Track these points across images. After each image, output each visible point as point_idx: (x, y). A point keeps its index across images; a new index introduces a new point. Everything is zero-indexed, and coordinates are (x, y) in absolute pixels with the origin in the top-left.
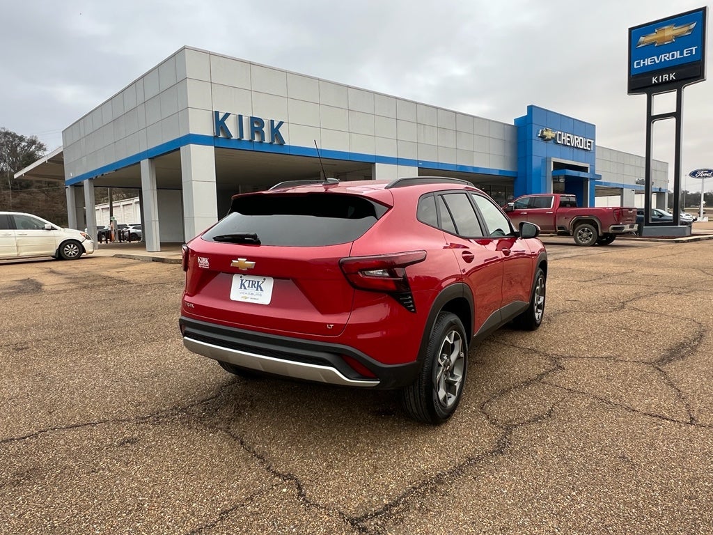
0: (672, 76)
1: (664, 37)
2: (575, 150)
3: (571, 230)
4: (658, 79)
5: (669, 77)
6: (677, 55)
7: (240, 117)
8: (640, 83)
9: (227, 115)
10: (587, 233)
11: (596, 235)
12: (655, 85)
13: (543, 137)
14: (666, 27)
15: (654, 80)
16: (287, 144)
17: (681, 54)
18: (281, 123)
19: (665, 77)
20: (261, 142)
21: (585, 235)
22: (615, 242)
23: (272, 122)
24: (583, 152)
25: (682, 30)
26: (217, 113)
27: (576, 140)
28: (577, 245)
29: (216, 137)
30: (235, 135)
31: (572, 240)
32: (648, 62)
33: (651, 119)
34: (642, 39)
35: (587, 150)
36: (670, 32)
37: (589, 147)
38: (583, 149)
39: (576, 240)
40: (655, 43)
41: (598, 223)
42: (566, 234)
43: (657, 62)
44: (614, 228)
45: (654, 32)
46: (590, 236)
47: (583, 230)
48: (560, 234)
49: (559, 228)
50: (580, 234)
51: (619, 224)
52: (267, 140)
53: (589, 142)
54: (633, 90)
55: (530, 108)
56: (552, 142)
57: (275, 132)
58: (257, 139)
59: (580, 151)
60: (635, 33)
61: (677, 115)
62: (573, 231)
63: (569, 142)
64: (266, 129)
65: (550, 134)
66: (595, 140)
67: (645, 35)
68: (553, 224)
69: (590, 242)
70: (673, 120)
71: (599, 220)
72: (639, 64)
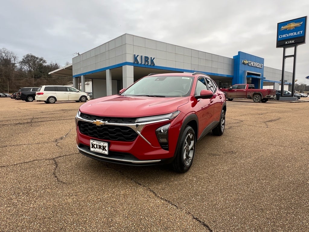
0: (293, 41)
1: (291, 27)
2: (256, 68)
3: (252, 97)
4: (288, 43)
5: (292, 42)
6: (295, 34)
7: (142, 56)
9: (138, 56)
10: (258, 98)
11: (261, 99)
13: (244, 63)
14: (291, 23)
15: (286, 43)
16: (155, 65)
17: (297, 33)
18: (154, 58)
19: (291, 42)
20: (147, 65)
21: (257, 98)
22: (268, 102)
23: (151, 58)
24: (259, 69)
25: (297, 25)
26: (135, 55)
27: (256, 64)
29: (134, 63)
30: (140, 62)
31: (252, 101)
32: (284, 36)
33: (285, 57)
34: (282, 27)
36: (293, 25)
37: (261, 67)
38: (259, 68)
39: (254, 101)
40: (287, 29)
41: (262, 95)
42: (250, 98)
43: (288, 36)
44: (267, 97)
45: (287, 25)
46: (259, 99)
49: (248, 96)
50: (255, 98)
51: (269, 95)
52: (150, 64)
53: (261, 65)
54: (278, 46)
55: (239, 52)
56: (247, 65)
57: (152, 61)
58: (146, 64)
59: (257, 68)
60: (280, 25)
61: (294, 56)
63: (254, 65)
64: (149, 60)
65: (246, 62)
66: (263, 64)
67: (283, 26)
68: (246, 95)
70: (293, 58)
71: (262, 94)
72: (281, 37)
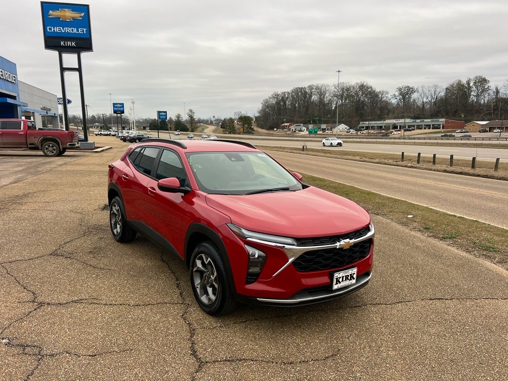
1: (66, 16)
2: (6, 82)
3: (40, 146)
4: (64, 43)
5: (72, 44)
6: (75, 30)
8: (52, 42)
10: (51, 147)
11: (58, 149)
12: (63, 46)
14: (66, 9)
15: (62, 43)
17: (78, 31)
19: (69, 43)
21: (50, 149)
22: (66, 153)
24: (11, 83)
25: (77, 15)
27: (6, 75)
28: (46, 156)
31: (41, 153)
32: (57, 29)
33: (63, 70)
34: (51, 12)
35: (13, 83)
36: (69, 14)
37: (15, 80)
38: (11, 82)
39: (44, 152)
40: (59, 18)
41: (59, 141)
42: (36, 149)
43: (63, 31)
44: (70, 145)
45: (59, 10)
46: (54, 150)
47: (49, 146)
48: (31, 149)
49: (30, 144)
50: (47, 149)
51: (72, 142)
53: (14, 77)
54: (47, 46)
59: (9, 83)
60: (45, 6)
61: (79, 70)
62: (42, 146)
66: (17, 75)
67: (53, 10)
68: (24, 141)
69: (55, 154)
70: (77, 73)
71: (60, 139)
72: (50, 29)
